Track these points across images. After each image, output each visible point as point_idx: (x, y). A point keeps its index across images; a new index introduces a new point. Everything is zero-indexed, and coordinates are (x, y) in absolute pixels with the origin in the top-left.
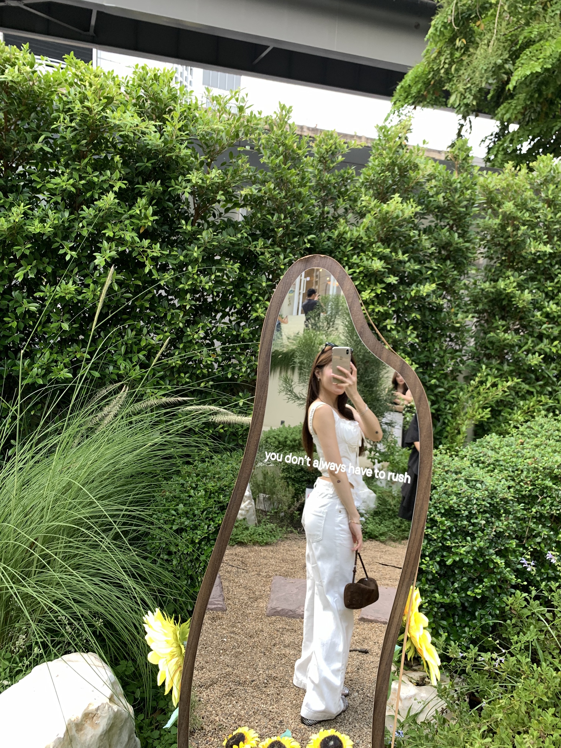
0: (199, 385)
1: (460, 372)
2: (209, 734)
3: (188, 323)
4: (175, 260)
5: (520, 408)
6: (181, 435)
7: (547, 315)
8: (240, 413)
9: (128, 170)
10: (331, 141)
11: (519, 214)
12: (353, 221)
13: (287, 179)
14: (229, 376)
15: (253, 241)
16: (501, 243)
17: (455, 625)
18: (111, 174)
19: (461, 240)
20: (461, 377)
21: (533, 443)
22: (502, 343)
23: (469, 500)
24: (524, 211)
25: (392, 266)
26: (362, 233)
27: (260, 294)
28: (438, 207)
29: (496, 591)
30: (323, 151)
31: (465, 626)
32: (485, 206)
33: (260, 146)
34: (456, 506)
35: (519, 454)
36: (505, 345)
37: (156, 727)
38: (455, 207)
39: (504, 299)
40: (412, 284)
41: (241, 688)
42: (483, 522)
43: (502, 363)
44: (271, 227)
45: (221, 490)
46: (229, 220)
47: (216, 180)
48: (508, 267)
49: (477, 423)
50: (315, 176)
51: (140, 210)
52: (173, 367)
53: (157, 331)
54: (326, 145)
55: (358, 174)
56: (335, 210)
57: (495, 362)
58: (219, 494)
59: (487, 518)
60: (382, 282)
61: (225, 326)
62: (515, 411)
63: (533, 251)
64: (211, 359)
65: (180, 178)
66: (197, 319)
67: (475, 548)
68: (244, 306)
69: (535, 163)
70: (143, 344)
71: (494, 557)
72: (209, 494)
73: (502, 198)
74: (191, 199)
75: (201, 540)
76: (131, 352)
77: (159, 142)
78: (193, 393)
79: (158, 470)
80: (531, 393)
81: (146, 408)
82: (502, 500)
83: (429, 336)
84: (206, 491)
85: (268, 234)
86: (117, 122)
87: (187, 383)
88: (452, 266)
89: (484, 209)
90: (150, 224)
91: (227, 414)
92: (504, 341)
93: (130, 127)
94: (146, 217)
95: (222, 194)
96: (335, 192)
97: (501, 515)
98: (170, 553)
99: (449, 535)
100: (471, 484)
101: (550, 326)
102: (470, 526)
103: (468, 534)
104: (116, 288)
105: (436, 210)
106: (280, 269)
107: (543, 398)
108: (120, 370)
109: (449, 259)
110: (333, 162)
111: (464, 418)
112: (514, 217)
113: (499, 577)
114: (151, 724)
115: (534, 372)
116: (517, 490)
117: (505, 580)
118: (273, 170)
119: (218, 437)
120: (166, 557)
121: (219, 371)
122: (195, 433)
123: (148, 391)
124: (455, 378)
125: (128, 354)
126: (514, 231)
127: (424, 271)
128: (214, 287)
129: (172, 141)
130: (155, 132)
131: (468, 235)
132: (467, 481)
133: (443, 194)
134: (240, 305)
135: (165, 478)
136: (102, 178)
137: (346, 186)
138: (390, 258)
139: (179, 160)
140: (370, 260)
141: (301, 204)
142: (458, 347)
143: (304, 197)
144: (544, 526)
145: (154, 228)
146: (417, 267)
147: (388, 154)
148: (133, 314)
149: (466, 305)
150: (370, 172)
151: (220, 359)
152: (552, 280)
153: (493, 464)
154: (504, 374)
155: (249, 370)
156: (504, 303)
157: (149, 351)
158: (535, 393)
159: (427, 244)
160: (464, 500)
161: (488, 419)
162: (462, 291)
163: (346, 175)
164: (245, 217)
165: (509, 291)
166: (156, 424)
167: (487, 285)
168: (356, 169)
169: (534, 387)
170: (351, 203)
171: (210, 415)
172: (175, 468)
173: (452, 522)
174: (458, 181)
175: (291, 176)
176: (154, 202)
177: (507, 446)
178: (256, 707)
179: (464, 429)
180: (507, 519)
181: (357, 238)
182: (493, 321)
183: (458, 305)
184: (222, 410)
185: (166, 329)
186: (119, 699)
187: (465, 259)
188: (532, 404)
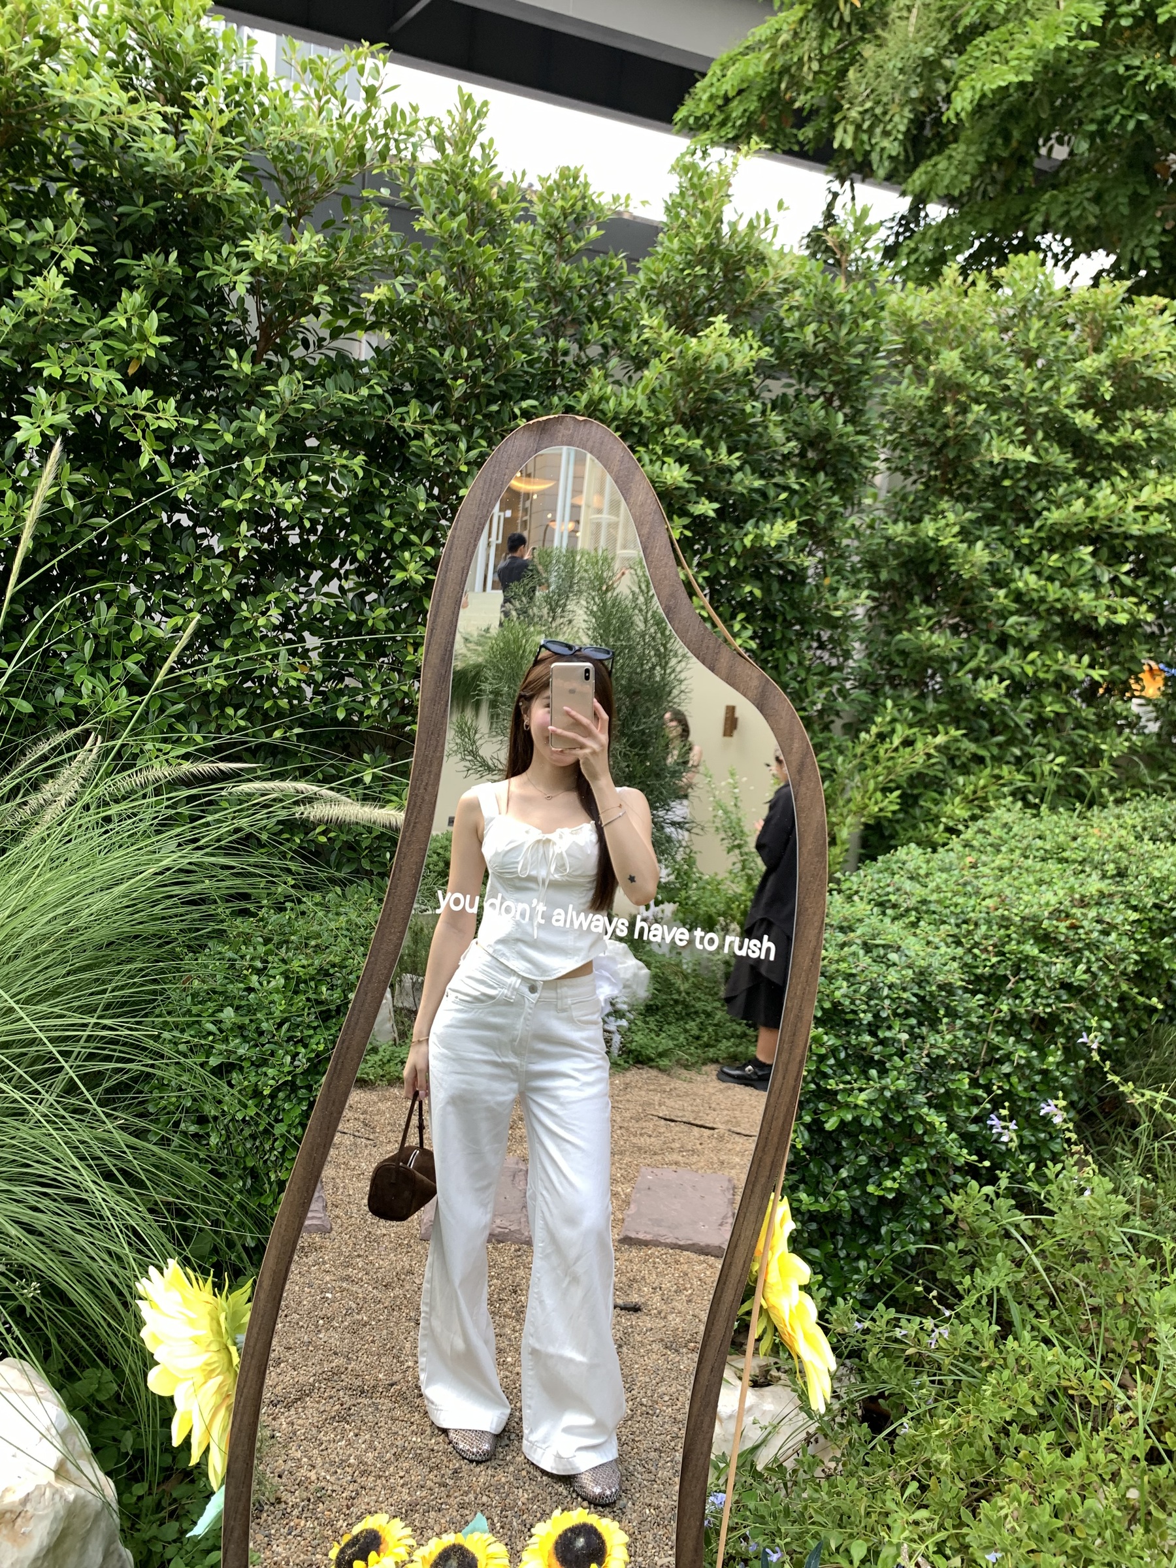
0: (269, 734)
1: (837, 714)
2: (296, 1512)
3: (242, 592)
4: (213, 441)
5: (957, 792)
6: (228, 851)
7: (1018, 597)
8: (365, 799)
9: (99, 223)
10: (575, 192)
11: (969, 378)
12: (619, 374)
13: (476, 266)
14: (341, 715)
15: (396, 407)
16: (932, 439)
17: (837, 1255)
18: (56, 228)
19: (850, 428)
20: (838, 724)
21: (997, 863)
22: (925, 655)
23: (874, 991)
24: (980, 373)
25: (706, 478)
26: (641, 402)
27: (412, 529)
28: (803, 355)
29: (924, 1180)
30: (557, 213)
31: (858, 1258)
32: (899, 358)
33: (415, 188)
34: (847, 1002)
35: (969, 888)
36: (930, 659)
37: (171, 1514)
38: (838, 355)
39: (931, 561)
40: (745, 522)
41: (366, 1401)
42: (904, 1037)
43: (922, 696)
44: (438, 376)
45: (324, 973)
46: (342, 355)
47: (312, 257)
48: (944, 492)
49: (871, 822)
50: (538, 269)
51: (129, 320)
52: (208, 693)
53: (170, 608)
54: (563, 198)
55: (634, 270)
56: (581, 348)
57: (908, 694)
58: (319, 983)
59: (912, 1027)
60: (683, 513)
61: (332, 602)
62: (946, 798)
63: (996, 460)
64: (299, 675)
65: (225, 250)
66: (264, 581)
67: (888, 1094)
68: (375, 555)
69: (1003, 269)
70: (136, 636)
71: (925, 1110)
72: (295, 986)
73: (934, 342)
74: (250, 303)
75: (278, 1089)
76: (107, 656)
77: (174, 157)
78: (254, 753)
79: (174, 928)
80: (980, 760)
81: (144, 786)
82: (940, 987)
83: (778, 636)
84: (287, 978)
85: (430, 392)
86: (69, 98)
87: (239, 729)
88: (829, 484)
89: (895, 365)
90: (152, 353)
91: (337, 802)
92: (928, 650)
93: (103, 113)
94: (143, 338)
95: (325, 293)
96: (582, 307)
97: (940, 1020)
98: (202, 1120)
99: (831, 1067)
100: (875, 954)
101: (1023, 619)
102: (875, 1045)
103: (870, 1062)
104: (70, 503)
105: (799, 361)
106: (459, 472)
107: (1005, 771)
108: (81, 697)
109: (823, 468)
110: (577, 239)
111: (845, 811)
112: (958, 385)
113: (933, 1152)
114: (159, 1508)
115: (987, 715)
116: (966, 965)
117: (943, 1158)
118: (444, 246)
119: (313, 854)
120: (193, 1129)
121: (316, 704)
122: (261, 845)
123: (149, 746)
124: (826, 728)
125: (100, 661)
126: (957, 414)
127: (771, 493)
128: (305, 509)
129: (204, 156)
130: (164, 131)
131: (863, 419)
132: (867, 948)
133: (813, 326)
134: (367, 552)
135: (189, 946)
136: (32, 237)
137: (605, 295)
138: (702, 461)
139: (224, 206)
140: (659, 463)
141: (507, 328)
142: (834, 662)
143: (514, 312)
144: (1019, 1039)
145: (163, 366)
146: (758, 483)
147: (700, 225)
148: (111, 566)
149: (854, 571)
150: (659, 266)
151: (319, 677)
152: (1030, 523)
153: (916, 909)
154: (926, 719)
155: (386, 704)
156: (933, 569)
157: (150, 655)
158: (988, 761)
159: (778, 434)
160: (864, 989)
161: (894, 812)
162: (845, 542)
163: (606, 271)
164: (377, 350)
165: (945, 543)
166: (165, 824)
167: (898, 530)
168: (629, 259)
169: (985, 747)
170: (616, 334)
171: (296, 803)
172: (212, 926)
173: (837, 1036)
174: (848, 297)
175: (486, 261)
176: (161, 303)
177: (942, 870)
178: (399, 1443)
179: (844, 833)
180: (951, 1027)
181: (629, 413)
182: (908, 606)
183: (838, 571)
184: (324, 791)
185: (190, 604)
186: (78, 1468)
187: (856, 470)
188: (982, 782)
